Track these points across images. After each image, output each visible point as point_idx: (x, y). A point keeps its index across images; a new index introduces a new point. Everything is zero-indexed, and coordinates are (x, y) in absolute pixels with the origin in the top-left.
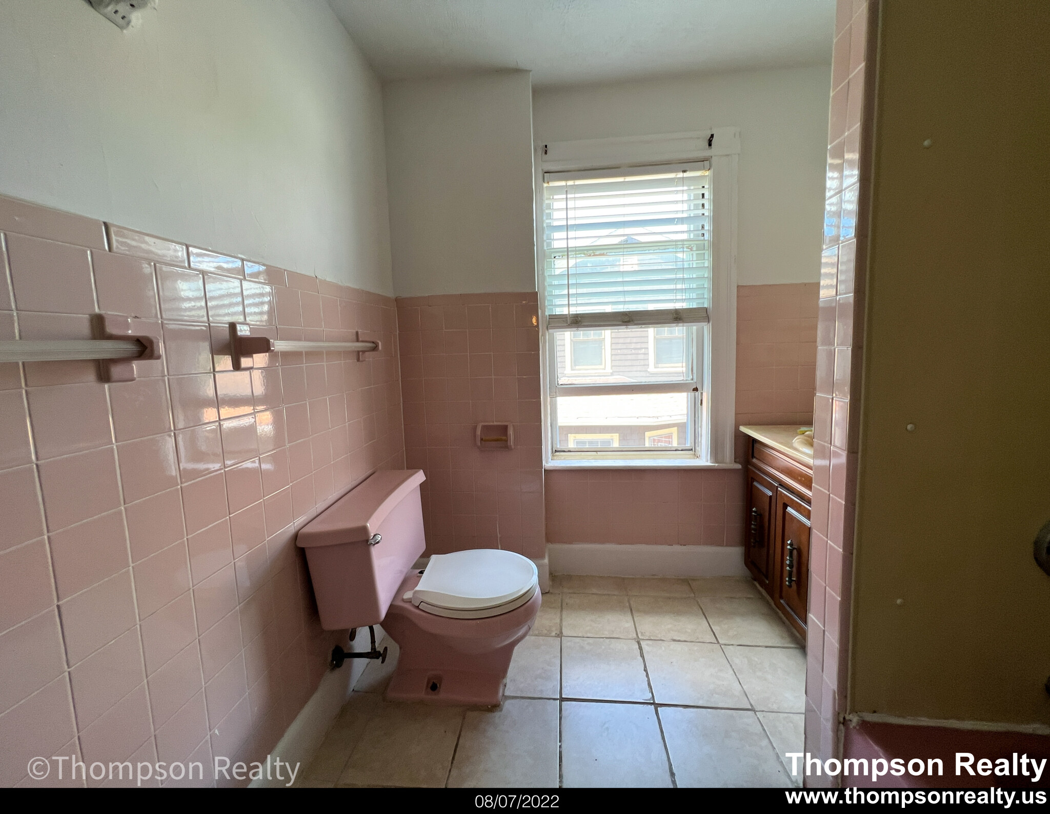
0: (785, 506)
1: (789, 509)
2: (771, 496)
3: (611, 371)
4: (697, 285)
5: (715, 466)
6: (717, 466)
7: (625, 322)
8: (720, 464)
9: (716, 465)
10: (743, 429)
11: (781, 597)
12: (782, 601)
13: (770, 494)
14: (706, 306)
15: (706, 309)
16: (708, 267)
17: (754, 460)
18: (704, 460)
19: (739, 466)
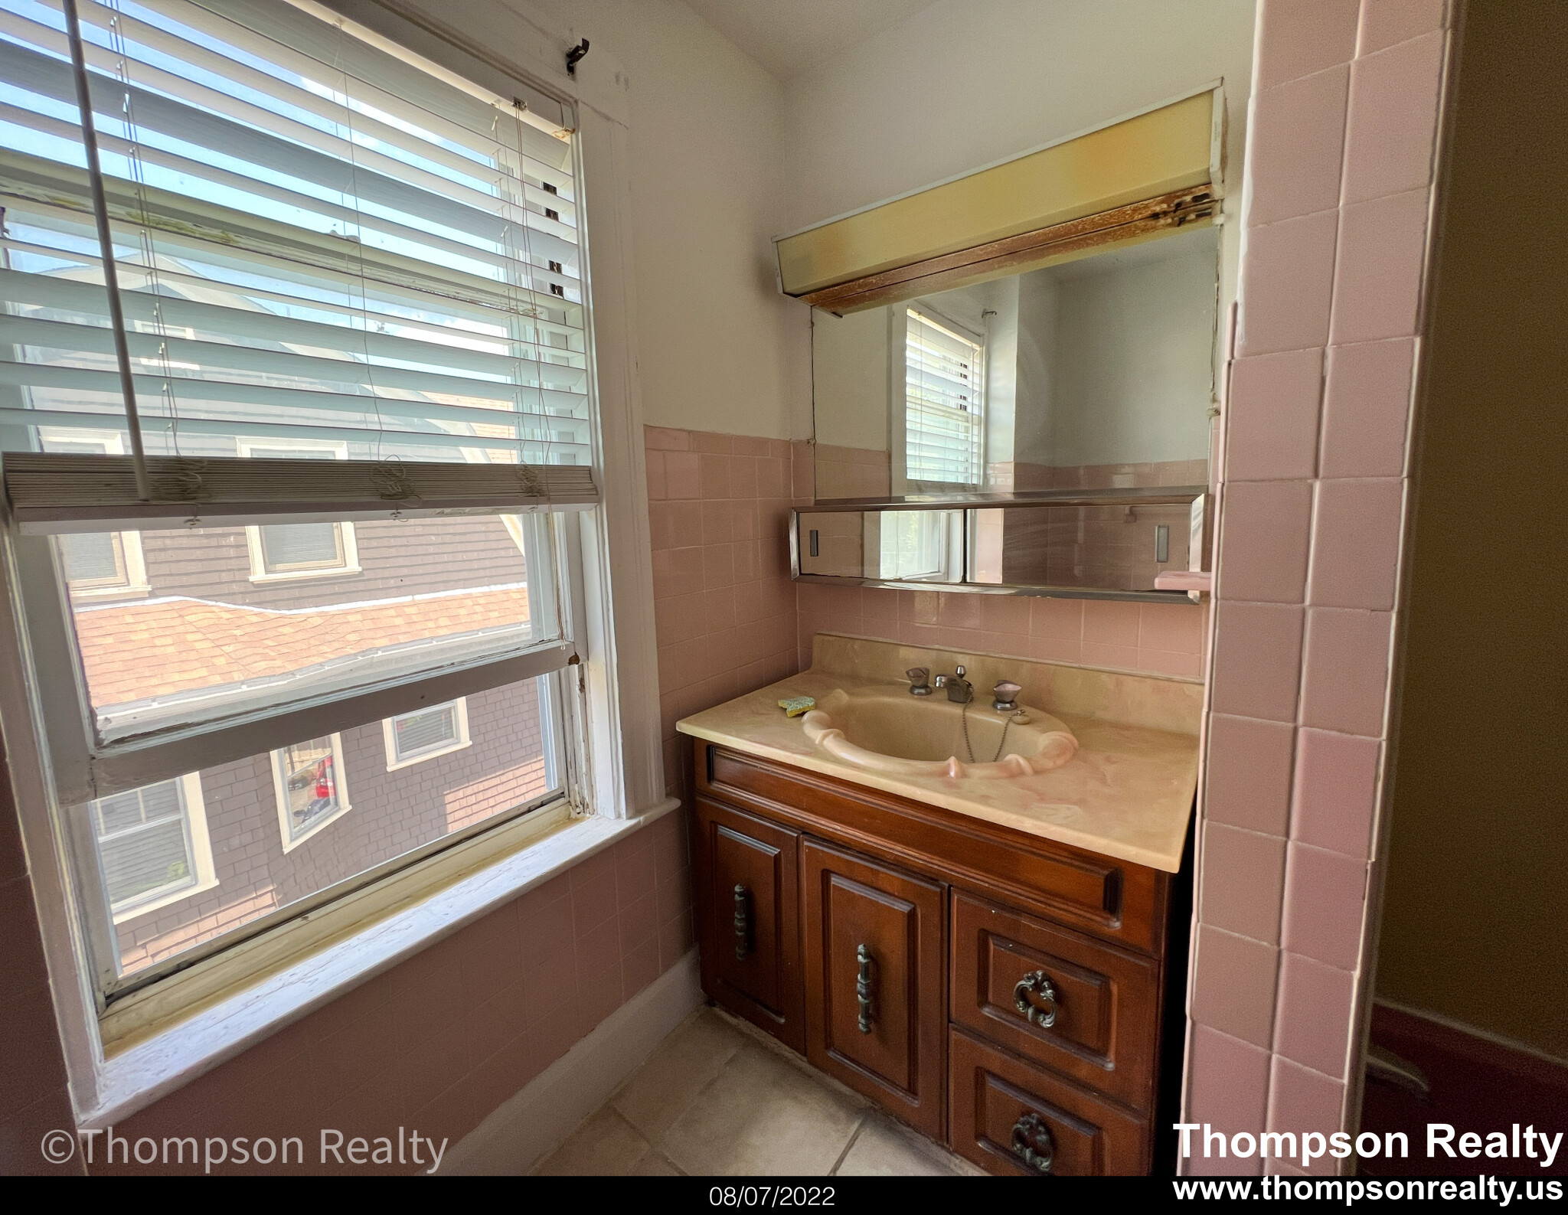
0: (826, 874)
1: (835, 880)
2: (777, 858)
3: (149, 588)
4: (558, 411)
5: (639, 822)
6: (646, 819)
7: (390, 496)
8: (648, 815)
9: (641, 818)
10: (685, 727)
11: (828, 1046)
12: (831, 1054)
13: (773, 851)
14: (584, 460)
15: (588, 470)
16: (586, 370)
17: (717, 786)
18: (612, 815)
19: (676, 803)
